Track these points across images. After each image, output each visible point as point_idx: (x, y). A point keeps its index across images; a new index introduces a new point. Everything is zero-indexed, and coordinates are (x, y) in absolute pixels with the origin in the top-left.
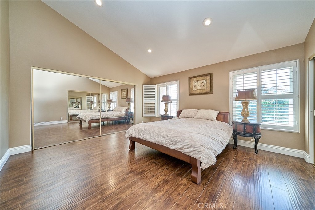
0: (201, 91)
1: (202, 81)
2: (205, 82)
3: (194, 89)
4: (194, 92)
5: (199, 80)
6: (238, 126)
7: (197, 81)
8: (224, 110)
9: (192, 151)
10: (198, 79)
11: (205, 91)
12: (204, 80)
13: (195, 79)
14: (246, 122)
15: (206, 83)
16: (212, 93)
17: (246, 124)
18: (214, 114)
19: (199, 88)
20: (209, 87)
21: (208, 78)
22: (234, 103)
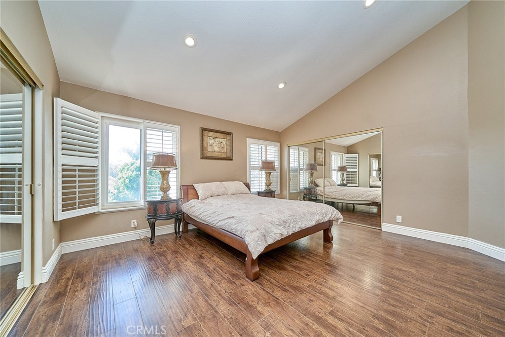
0: (219, 155)
1: (221, 140)
2: (224, 142)
3: (210, 149)
4: (209, 155)
5: (216, 138)
7: (215, 138)
10: (215, 134)
11: (224, 156)
12: (223, 139)
13: (211, 134)
15: (226, 144)
16: (232, 160)
19: (216, 149)
20: (229, 151)
21: (228, 138)
22: (251, 173)
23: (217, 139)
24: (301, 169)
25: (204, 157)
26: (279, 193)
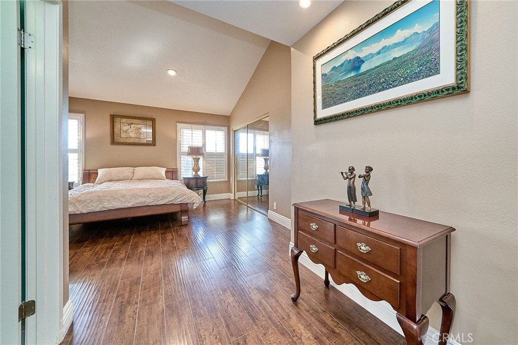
0: (136, 141)
1: (139, 126)
2: (143, 128)
3: (123, 136)
4: (122, 141)
5: (132, 124)
6: (191, 181)
7: (129, 124)
8: (172, 166)
9: (184, 199)
10: (130, 121)
11: (143, 142)
12: (142, 125)
13: (124, 120)
14: (197, 177)
16: (154, 145)
17: (197, 178)
18: (163, 171)
19: (132, 135)
21: (148, 124)
22: (182, 159)
23: (132, 126)
24: (258, 155)
25: (113, 142)
26: (227, 180)
